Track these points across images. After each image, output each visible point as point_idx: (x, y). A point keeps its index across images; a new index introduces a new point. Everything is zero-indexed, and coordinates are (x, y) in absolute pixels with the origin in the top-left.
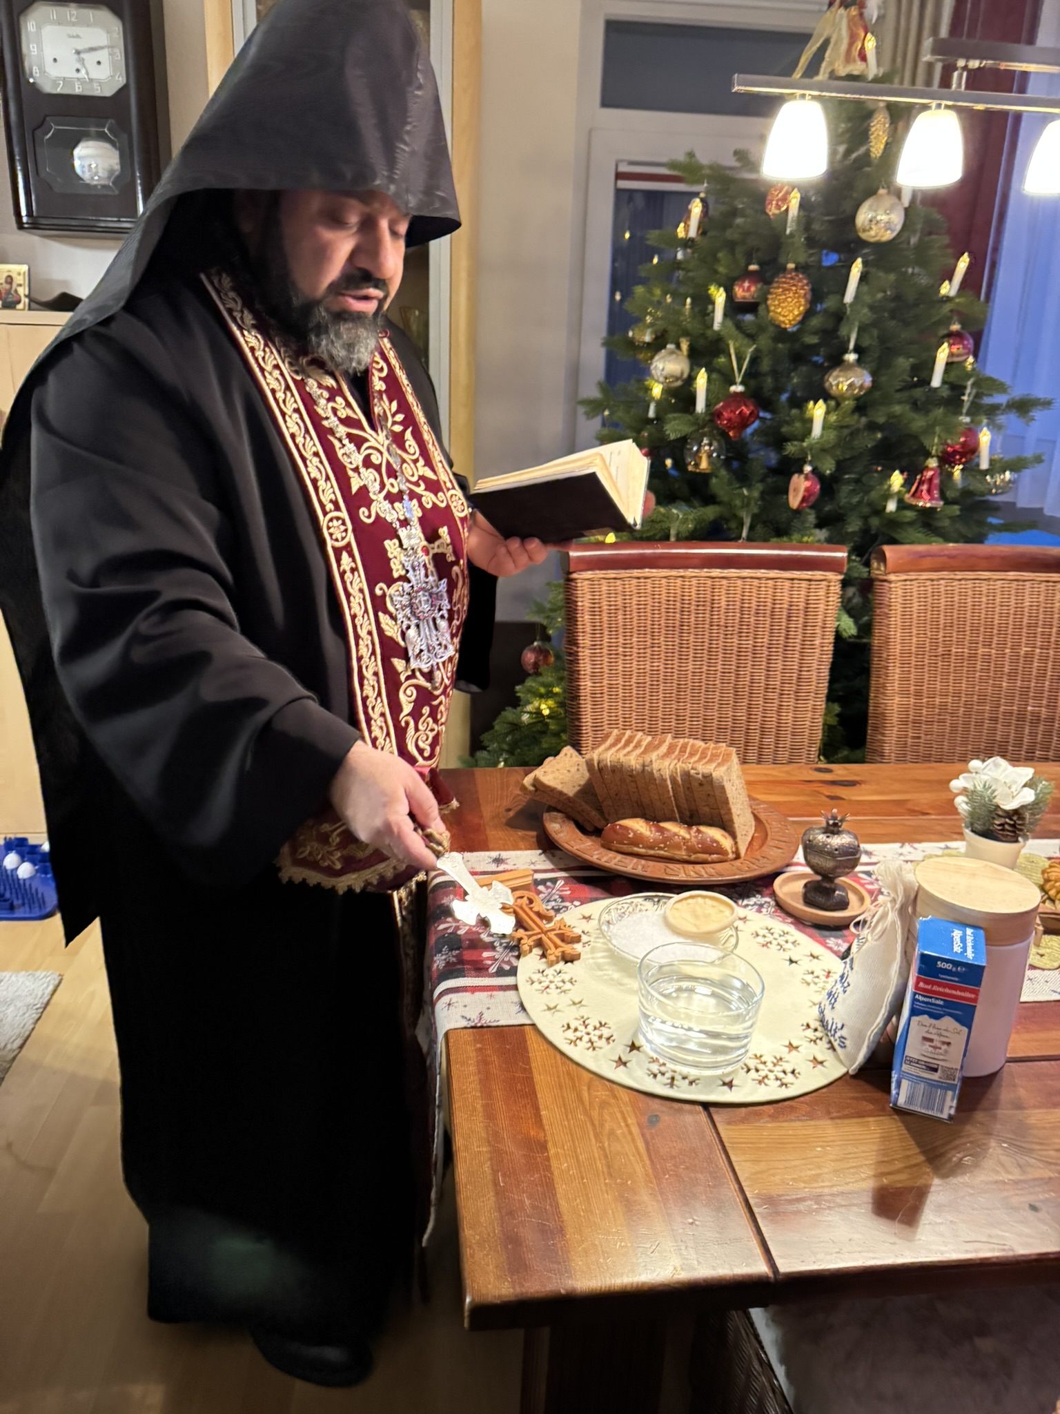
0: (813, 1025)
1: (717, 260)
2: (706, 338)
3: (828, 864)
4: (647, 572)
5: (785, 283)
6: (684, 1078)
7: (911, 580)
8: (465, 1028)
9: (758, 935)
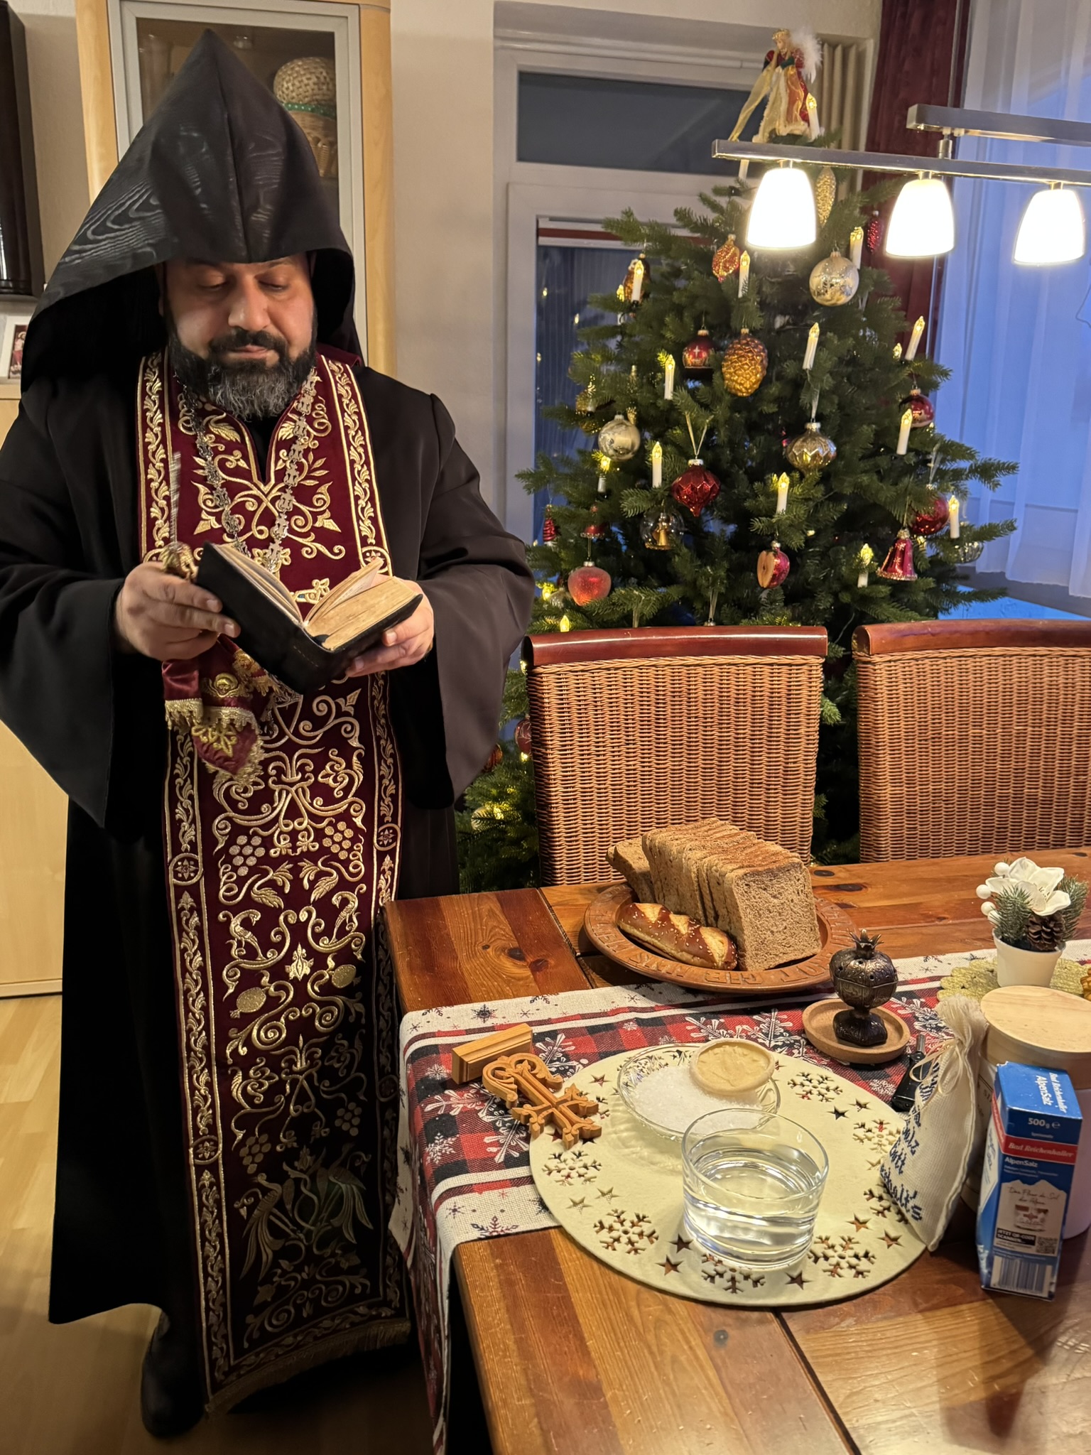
0: (876, 1193)
1: (662, 324)
2: (657, 408)
3: (862, 993)
4: (617, 663)
5: (740, 349)
6: (747, 1277)
7: (895, 661)
8: (480, 1239)
9: (795, 1084)
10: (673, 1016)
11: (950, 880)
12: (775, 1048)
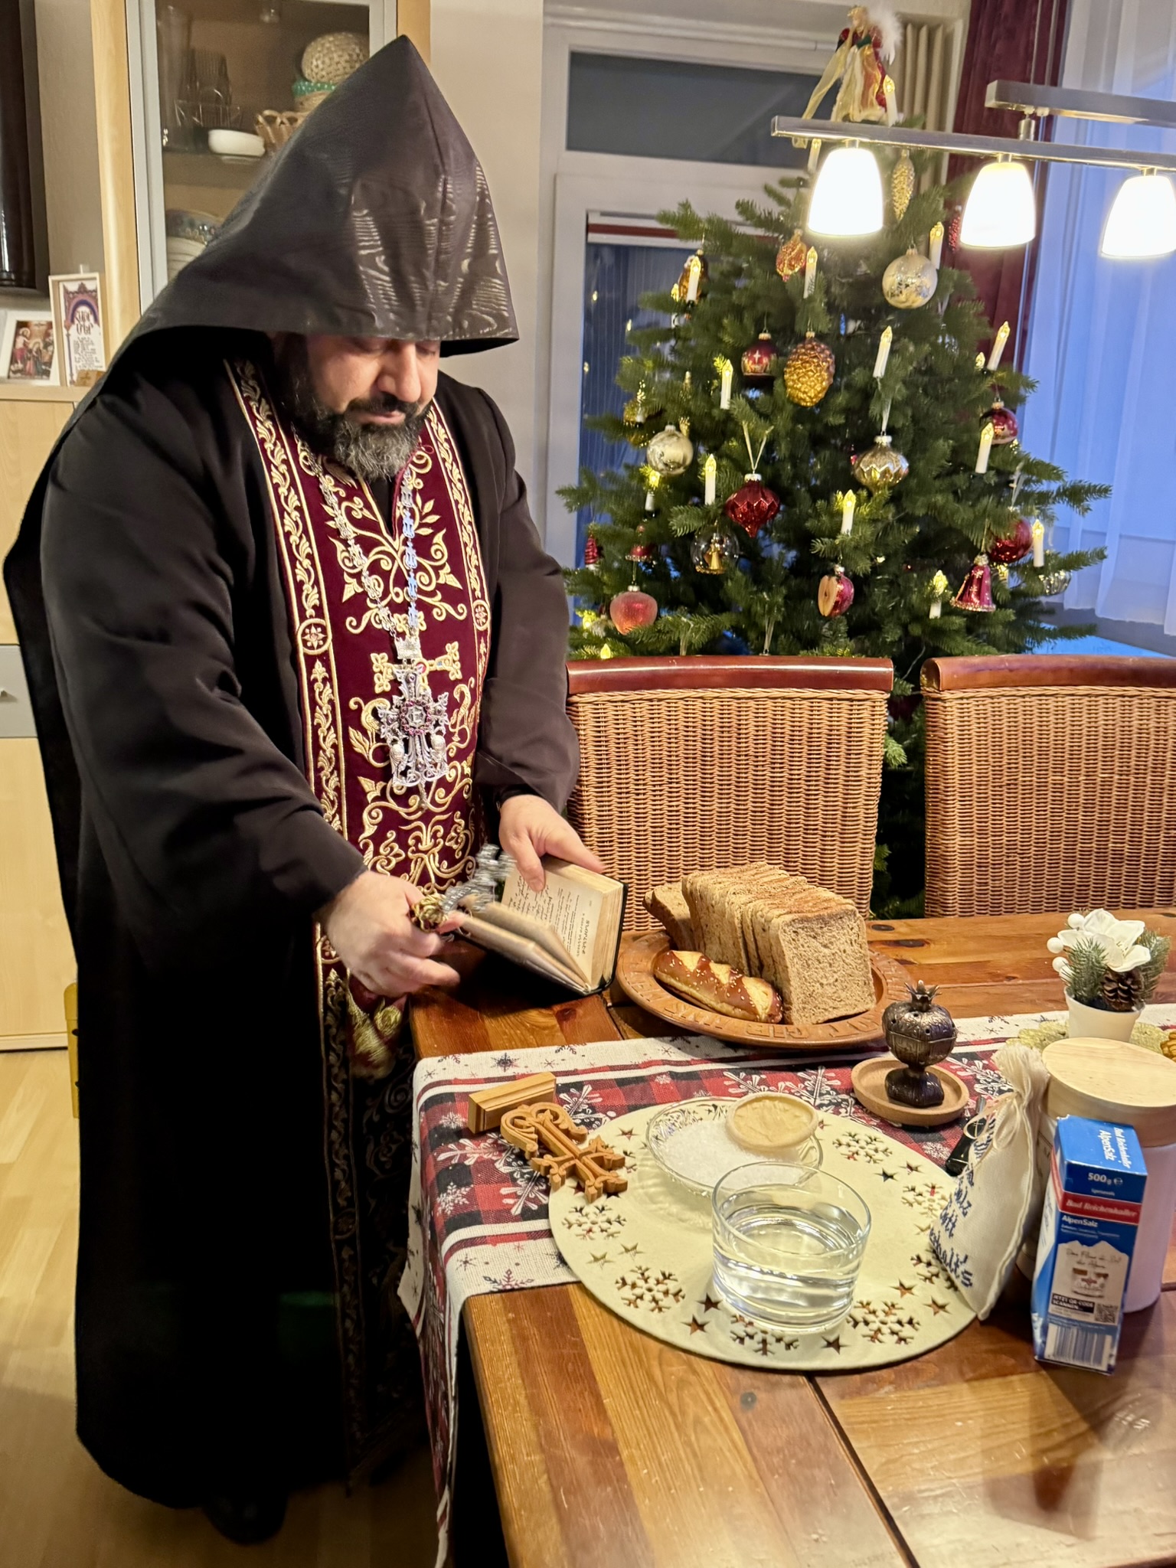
0: (924, 1259)
1: (720, 326)
2: (712, 418)
3: (916, 1049)
4: (660, 693)
5: (804, 354)
6: (779, 1340)
7: (967, 698)
8: (492, 1292)
9: (840, 1144)
10: (710, 1071)
11: (1022, 939)
12: (820, 1106)
